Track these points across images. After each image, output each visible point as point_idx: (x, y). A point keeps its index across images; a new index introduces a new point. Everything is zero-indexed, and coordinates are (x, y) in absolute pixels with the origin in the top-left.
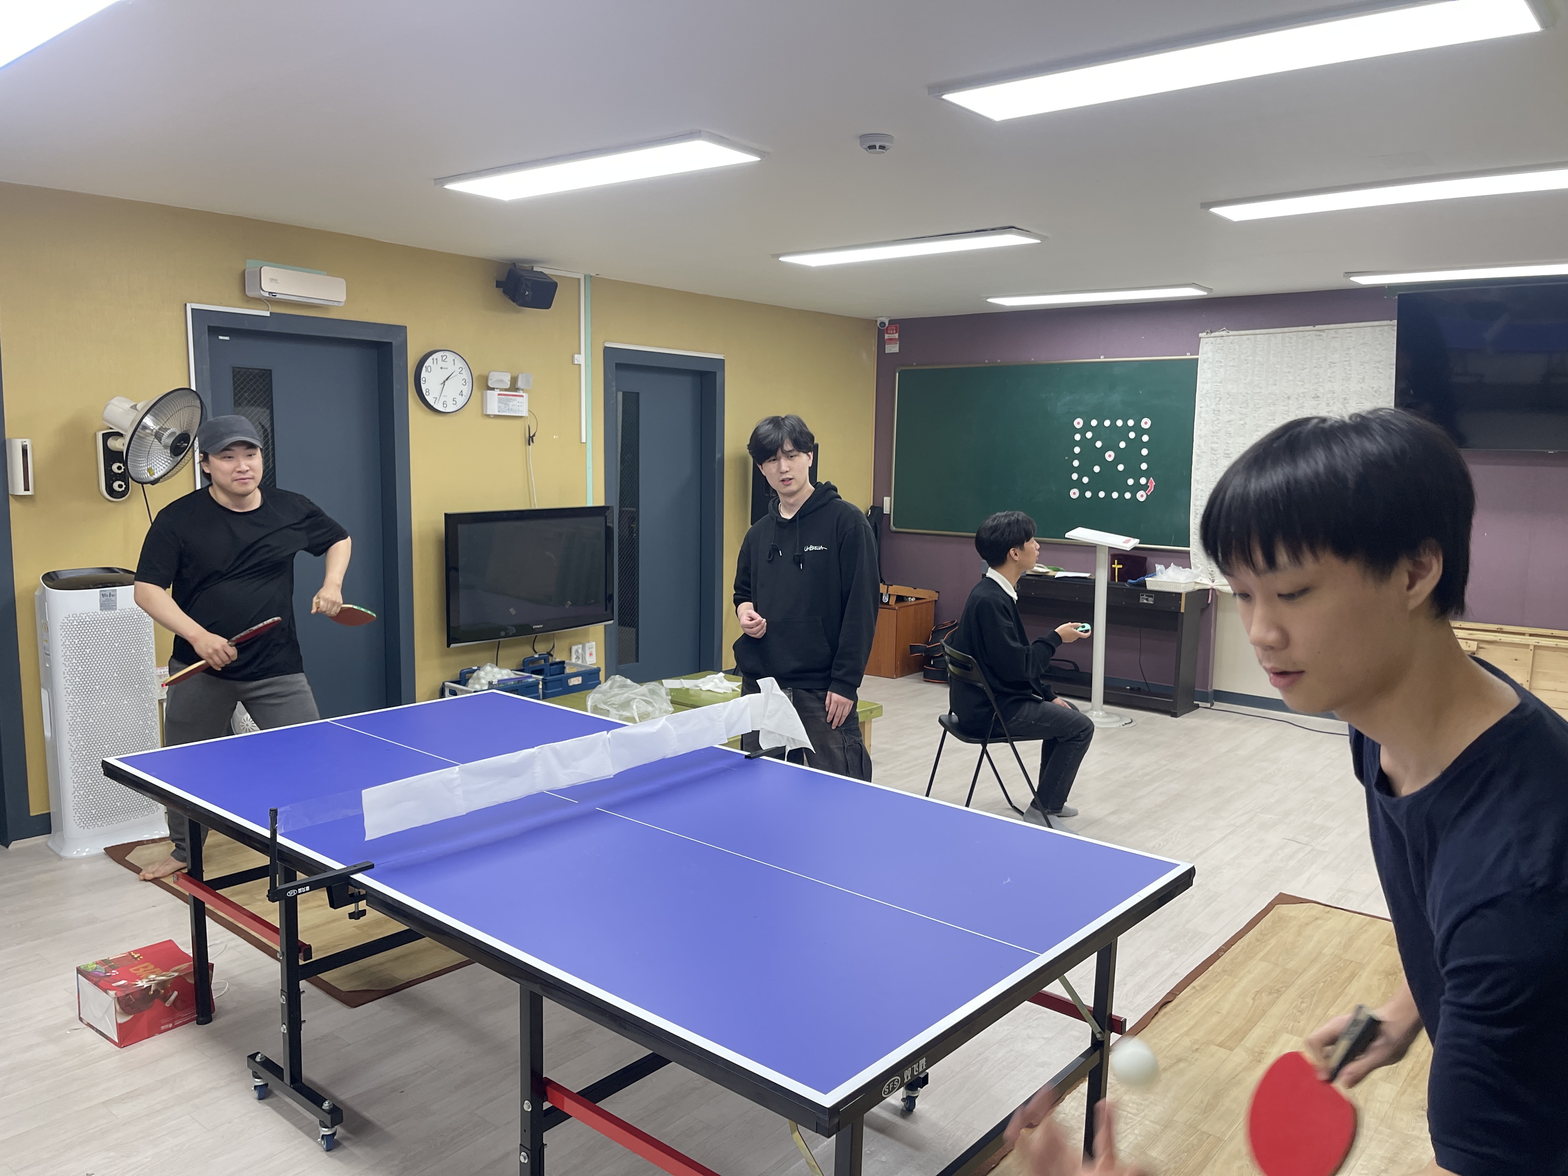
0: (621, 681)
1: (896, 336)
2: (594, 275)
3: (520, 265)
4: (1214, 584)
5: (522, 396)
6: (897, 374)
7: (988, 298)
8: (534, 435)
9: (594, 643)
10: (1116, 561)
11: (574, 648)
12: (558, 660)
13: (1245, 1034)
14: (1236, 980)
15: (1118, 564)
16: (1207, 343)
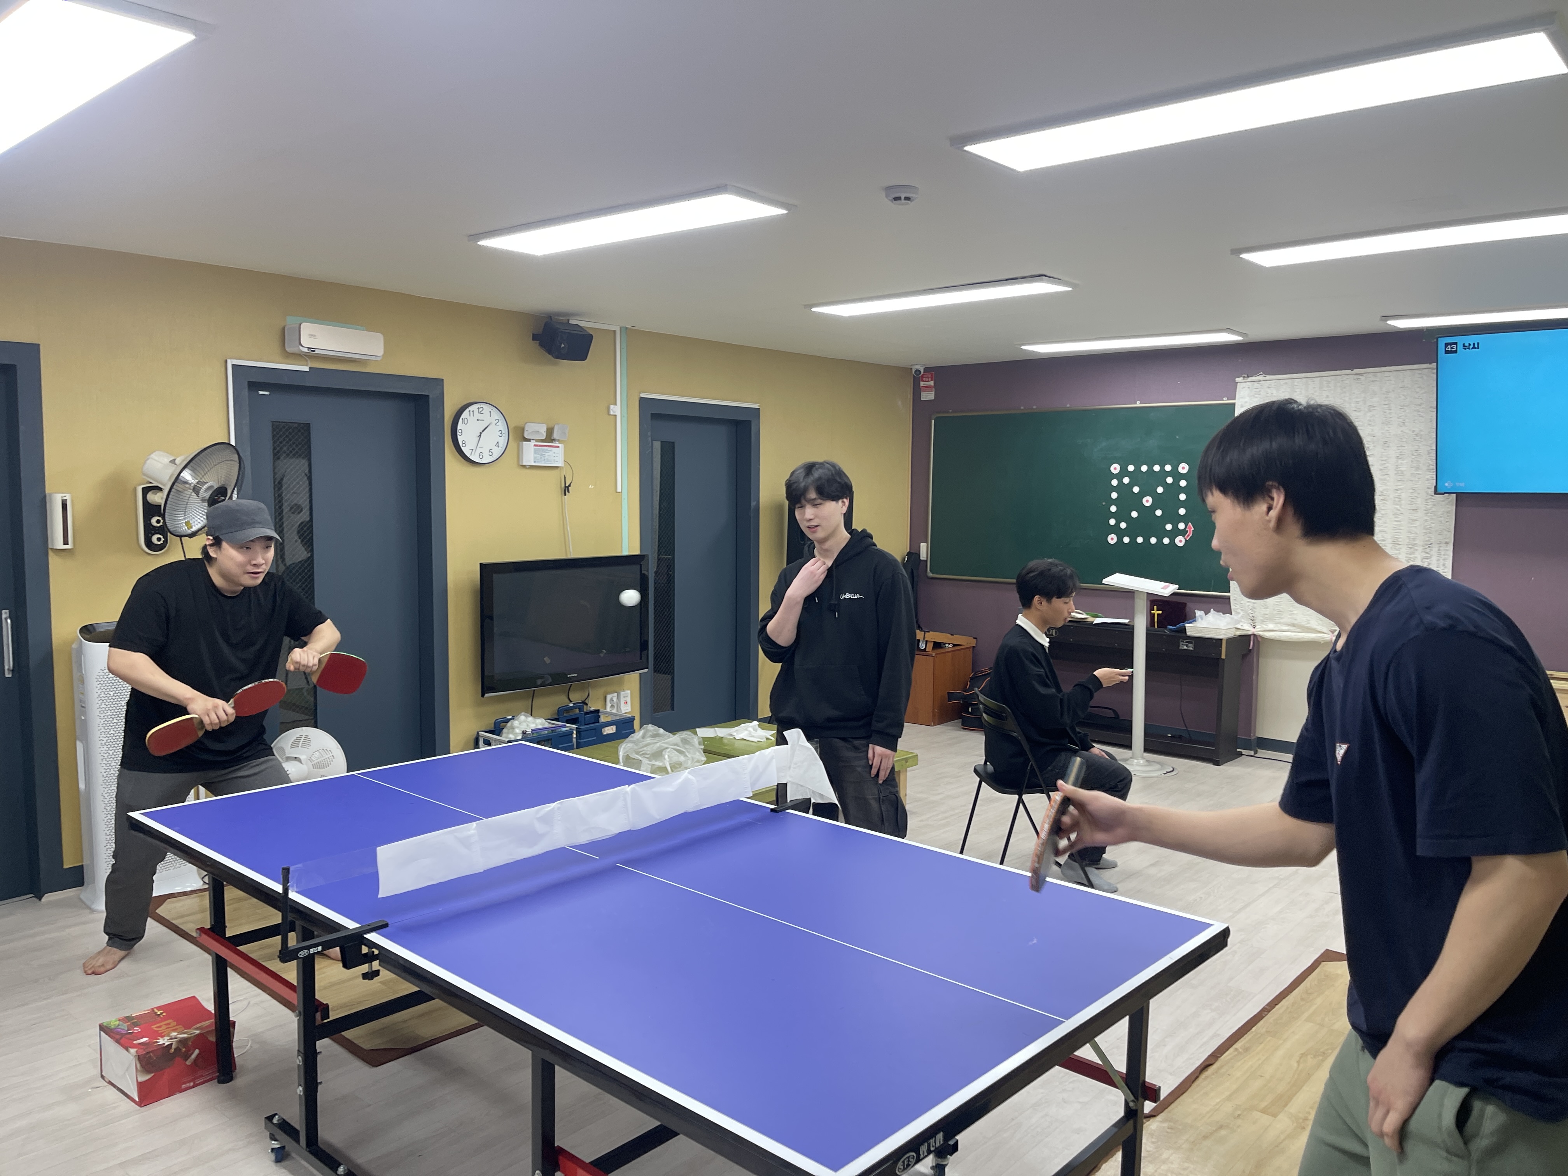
0: (654, 730)
1: (932, 383)
2: (629, 327)
3: (557, 318)
4: (1255, 630)
5: (558, 447)
6: (933, 421)
7: (1023, 345)
8: (570, 486)
9: (629, 691)
10: (1155, 607)
11: (609, 697)
12: (592, 709)
13: (1290, 1099)
14: (1281, 1042)
15: (1158, 610)
16: (1244, 388)
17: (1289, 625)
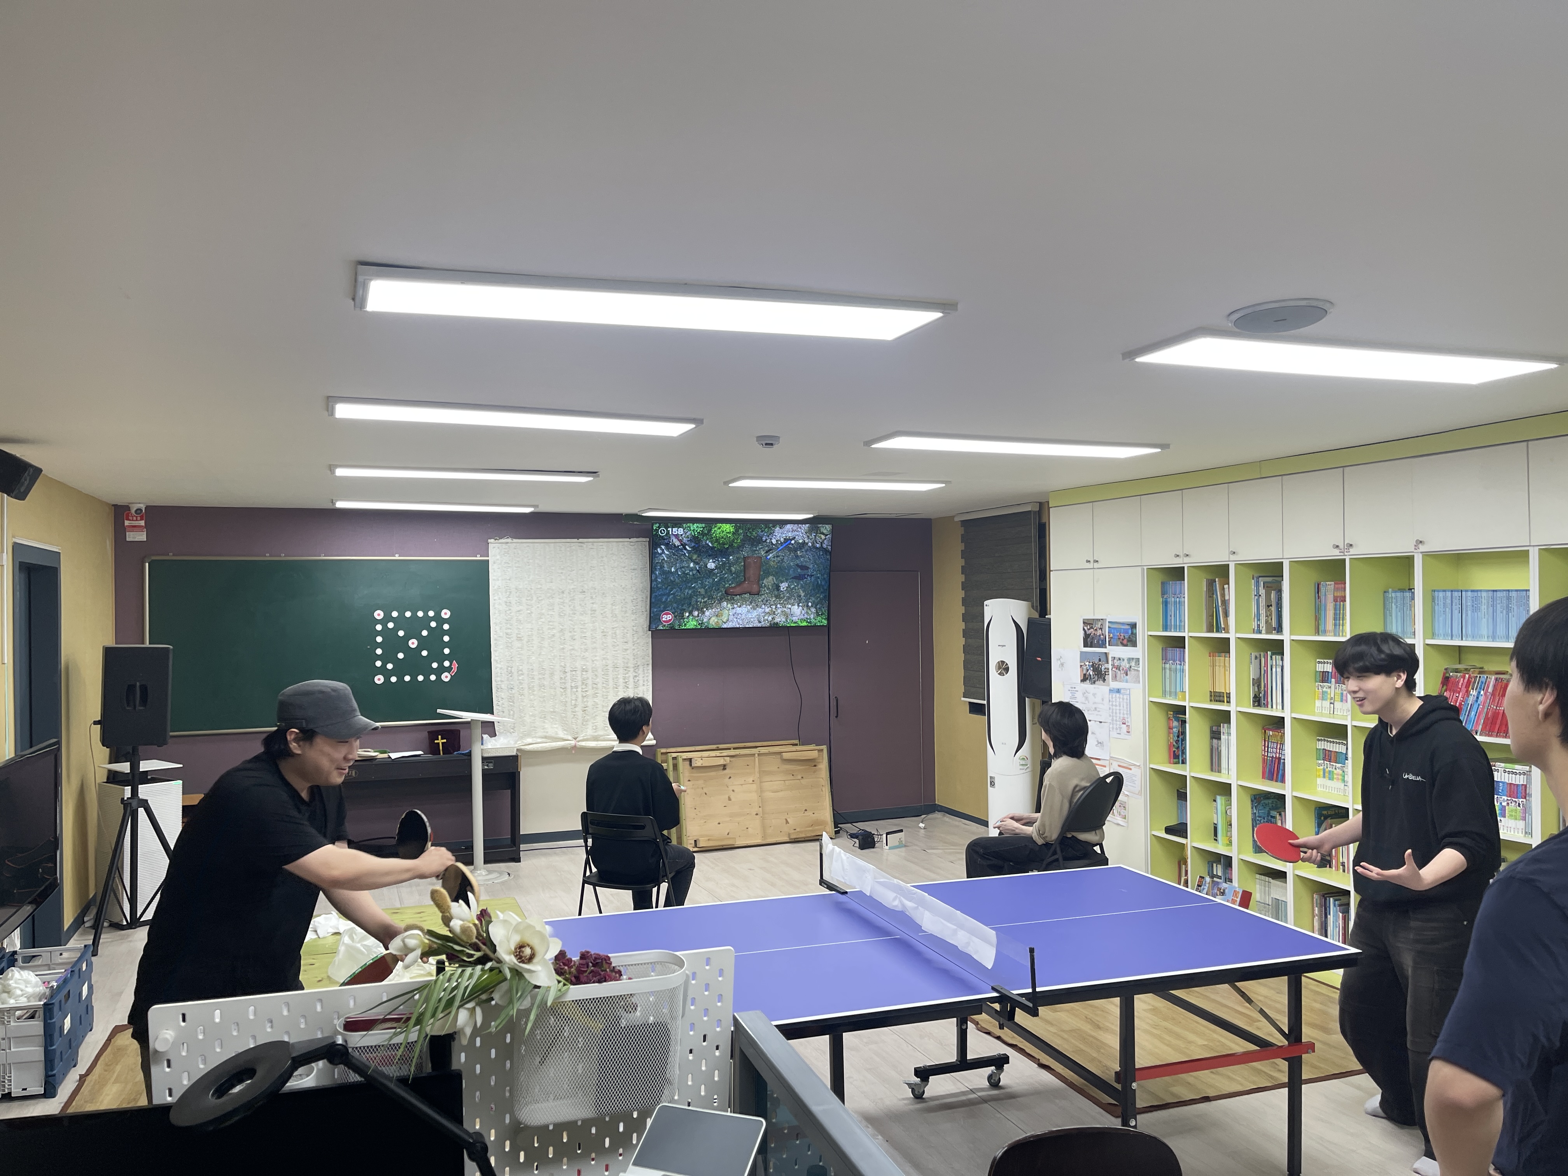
1: (142, 523)
4: (518, 745)
6: (147, 564)
10: (439, 736)
15: (442, 739)
16: (494, 547)
17: (543, 738)
